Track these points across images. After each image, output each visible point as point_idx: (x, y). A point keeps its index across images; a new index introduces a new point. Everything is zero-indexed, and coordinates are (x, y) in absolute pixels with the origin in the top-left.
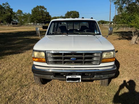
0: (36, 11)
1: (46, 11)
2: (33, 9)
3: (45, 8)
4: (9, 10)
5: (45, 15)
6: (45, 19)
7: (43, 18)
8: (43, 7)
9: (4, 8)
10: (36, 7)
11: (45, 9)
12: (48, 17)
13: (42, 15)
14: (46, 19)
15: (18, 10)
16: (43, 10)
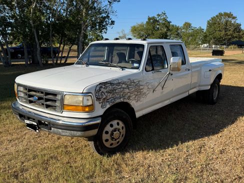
0: (215, 23)
1: (235, 22)
2: (210, 20)
3: (234, 15)
4: (164, 24)
5: (232, 30)
6: (230, 37)
7: (226, 35)
8: (229, 15)
9: (158, 21)
10: (217, 16)
11: (234, 18)
12: (238, 32)
13: (226, 30)
14: (234, 37)
15: (184, 23)
16: (230, 19)
